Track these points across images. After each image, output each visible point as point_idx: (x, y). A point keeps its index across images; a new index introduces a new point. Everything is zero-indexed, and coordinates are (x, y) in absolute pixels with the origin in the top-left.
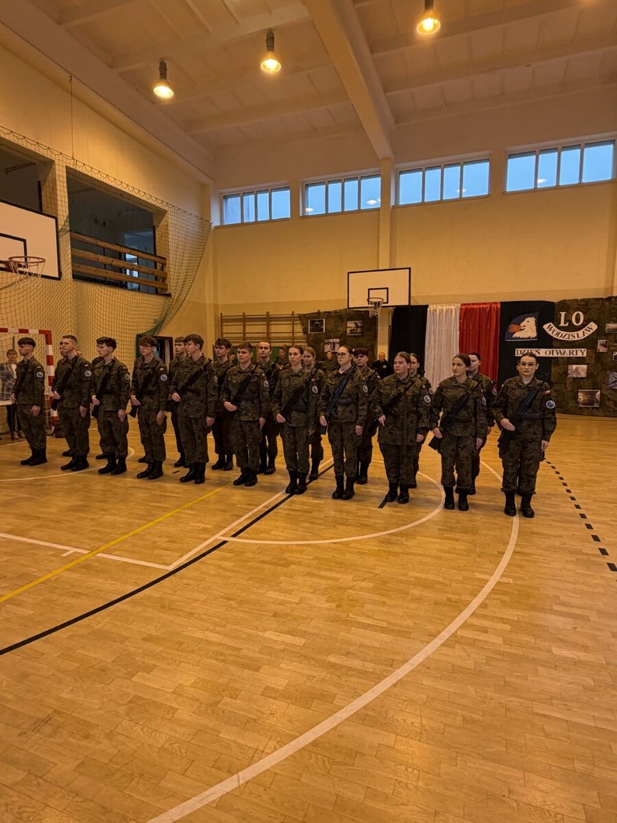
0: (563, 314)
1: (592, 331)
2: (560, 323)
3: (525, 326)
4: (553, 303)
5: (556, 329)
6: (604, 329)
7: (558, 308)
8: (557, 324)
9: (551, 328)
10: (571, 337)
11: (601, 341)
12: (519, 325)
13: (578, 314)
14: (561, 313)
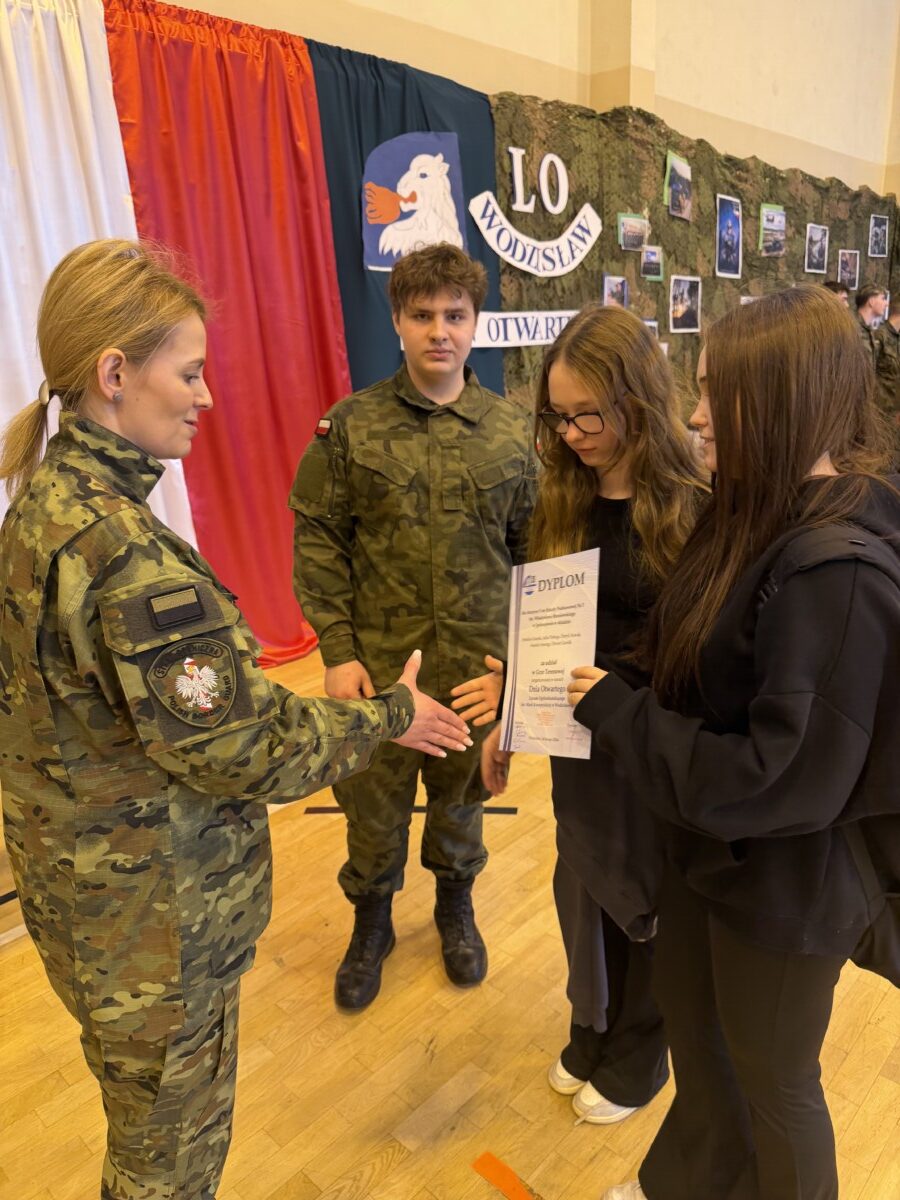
0: (517, 153)
1: (591, 240)
2: (511, 196)
3: (413, 198)
4: (483, 97)
5: (506, 224)
6: (616, 236)
7: (501, 124)
8: (505, 201)
9: (492, 217)
10: (542, 260)
11: (612, 282)
12: (394, 188)
13: (552, 164)
14: (512, 149)
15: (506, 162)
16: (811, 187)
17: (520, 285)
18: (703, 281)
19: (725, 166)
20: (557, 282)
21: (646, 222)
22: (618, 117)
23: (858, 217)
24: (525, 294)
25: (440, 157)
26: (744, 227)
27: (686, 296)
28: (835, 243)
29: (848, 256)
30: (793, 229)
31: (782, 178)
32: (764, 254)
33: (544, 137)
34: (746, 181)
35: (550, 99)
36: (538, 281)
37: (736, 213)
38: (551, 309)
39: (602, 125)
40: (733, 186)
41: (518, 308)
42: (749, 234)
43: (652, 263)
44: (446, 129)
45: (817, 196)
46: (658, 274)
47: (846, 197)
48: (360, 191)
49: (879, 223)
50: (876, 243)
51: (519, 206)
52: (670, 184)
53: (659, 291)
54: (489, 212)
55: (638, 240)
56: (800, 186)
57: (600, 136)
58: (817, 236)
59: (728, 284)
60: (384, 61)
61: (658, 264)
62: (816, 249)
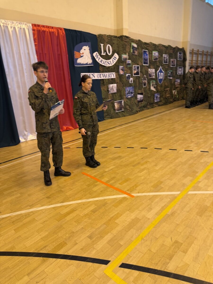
0: (102, 45)
1: (117, 60)
2: (101, 52)
3: (83, 54)
5: (100, 57)
6: (121, 58)
7: (99, 40)
8: (100, 53)
9: (97, 56)
10: (107, 64)
11: (121, 67)
12: (79, 52)
13: (109, 46)
14: (101, 44)
15: (100, 46)
16: (164, 47)
17: (103, 68)
18: (140, 66)
19: (144, 44)
20: (110, 67)
21: (127, 56)
22: (121, 37)
23: (175, 52)
24: (104, 70)
25: (88, 46)
26: (149, 56)
27: (136, 69)
28: (170, 58)
29: (173, 60)
30: (160, 56)
31: (157, 46)
32: (154, 61)
33: (107, 41)
34: (149, 47)
35: (108, 35)
36: (106, 67)
37: (147, 53)
38: (109, 72)
39: (118, 39)
40: (146, 48)
41: (103, 72)
42: (150, 57)
43: (129, 63)
44: (89, 42)
45: (165, 49)
46: (130, 65)
47: (172, 49)
48: (74, 53)
49: (180, 53)
50: (180, 57)
51: (103, 54)
52: (132, 49)
53: (131, 69)
54: (97, 55)
55: (126, 59)
56: (161, 47)
57: (118, 41)
58: (166, 57)
59: (146, 66)
60: (77, 31)
61: (130, 63)
62: (165, 59)
